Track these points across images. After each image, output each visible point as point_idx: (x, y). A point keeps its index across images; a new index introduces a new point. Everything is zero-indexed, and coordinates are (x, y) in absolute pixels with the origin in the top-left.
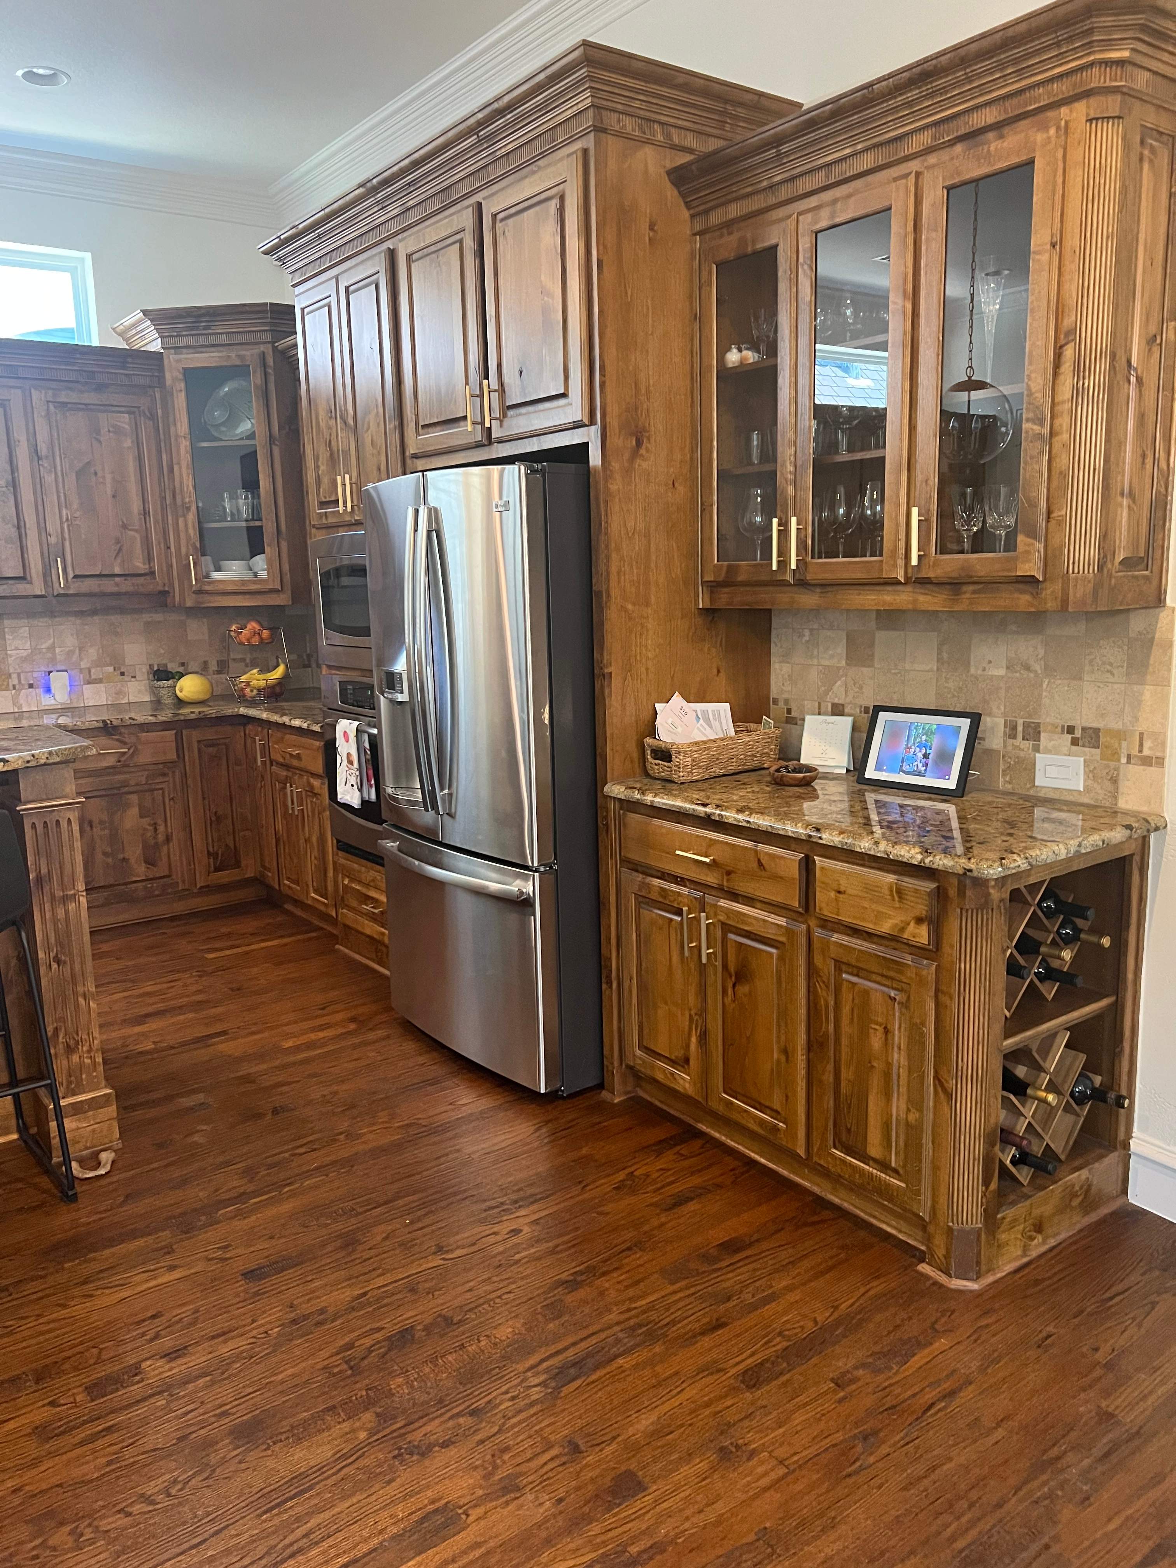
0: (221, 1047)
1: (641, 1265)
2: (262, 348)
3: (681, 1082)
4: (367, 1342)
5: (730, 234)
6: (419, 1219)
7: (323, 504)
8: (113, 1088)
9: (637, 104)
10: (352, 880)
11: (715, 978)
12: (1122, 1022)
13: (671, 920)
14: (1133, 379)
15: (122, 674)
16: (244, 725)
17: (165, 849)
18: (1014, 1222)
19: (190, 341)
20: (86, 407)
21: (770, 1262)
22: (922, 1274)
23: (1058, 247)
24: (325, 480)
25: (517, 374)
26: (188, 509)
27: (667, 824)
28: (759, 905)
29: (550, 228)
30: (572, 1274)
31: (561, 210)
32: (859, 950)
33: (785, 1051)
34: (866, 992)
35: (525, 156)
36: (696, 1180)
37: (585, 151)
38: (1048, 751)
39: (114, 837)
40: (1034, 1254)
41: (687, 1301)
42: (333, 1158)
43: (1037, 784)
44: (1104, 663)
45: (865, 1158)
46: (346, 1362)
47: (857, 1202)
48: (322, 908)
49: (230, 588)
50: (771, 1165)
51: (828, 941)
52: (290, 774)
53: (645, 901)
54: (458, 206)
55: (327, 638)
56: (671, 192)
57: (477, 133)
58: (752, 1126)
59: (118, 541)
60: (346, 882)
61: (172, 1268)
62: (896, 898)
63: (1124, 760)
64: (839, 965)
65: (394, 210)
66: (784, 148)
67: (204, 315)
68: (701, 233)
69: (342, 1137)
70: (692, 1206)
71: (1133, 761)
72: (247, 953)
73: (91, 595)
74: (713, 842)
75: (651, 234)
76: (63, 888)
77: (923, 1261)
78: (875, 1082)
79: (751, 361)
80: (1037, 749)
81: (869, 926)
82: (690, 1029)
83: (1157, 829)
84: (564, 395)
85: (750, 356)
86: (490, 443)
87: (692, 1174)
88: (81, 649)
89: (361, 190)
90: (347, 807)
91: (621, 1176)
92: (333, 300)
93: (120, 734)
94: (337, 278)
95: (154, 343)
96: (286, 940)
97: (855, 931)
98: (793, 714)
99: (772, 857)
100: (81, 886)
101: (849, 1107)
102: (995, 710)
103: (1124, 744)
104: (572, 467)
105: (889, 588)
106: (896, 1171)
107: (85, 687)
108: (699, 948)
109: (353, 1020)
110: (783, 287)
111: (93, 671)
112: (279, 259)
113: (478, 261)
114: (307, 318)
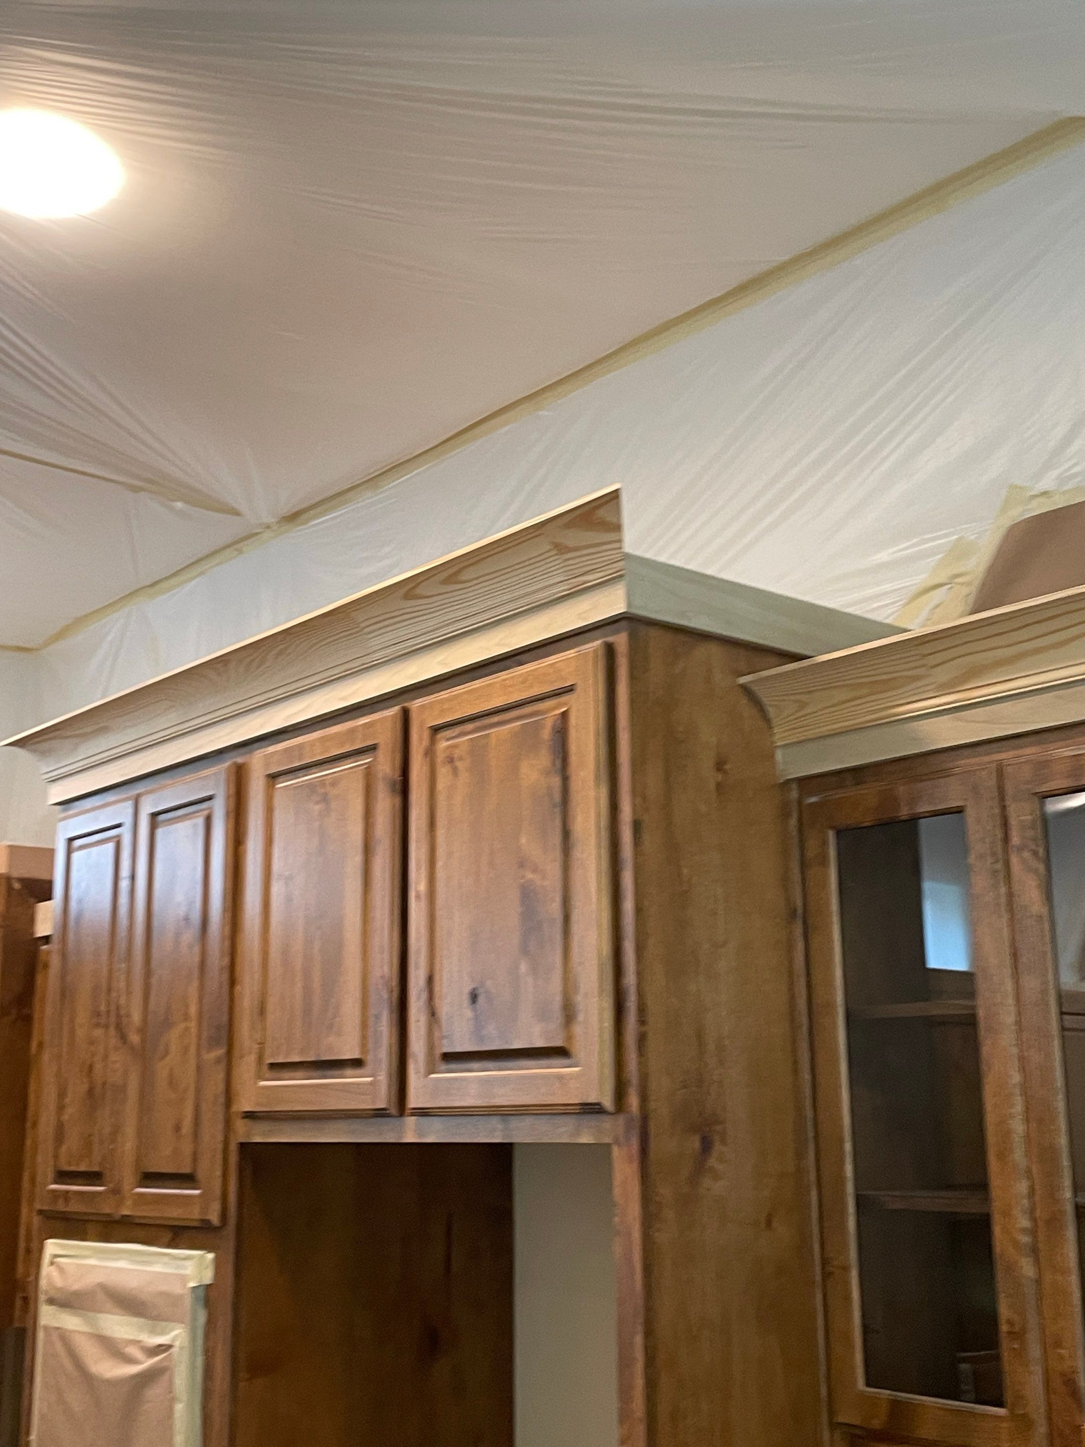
7: (65, 1175)
25: (467, 997)
84: (563, 1050)
86: (404, 1114)
92: (125, 833)
94: (136, 798)
113: (398, 801)
114: (76, 856)
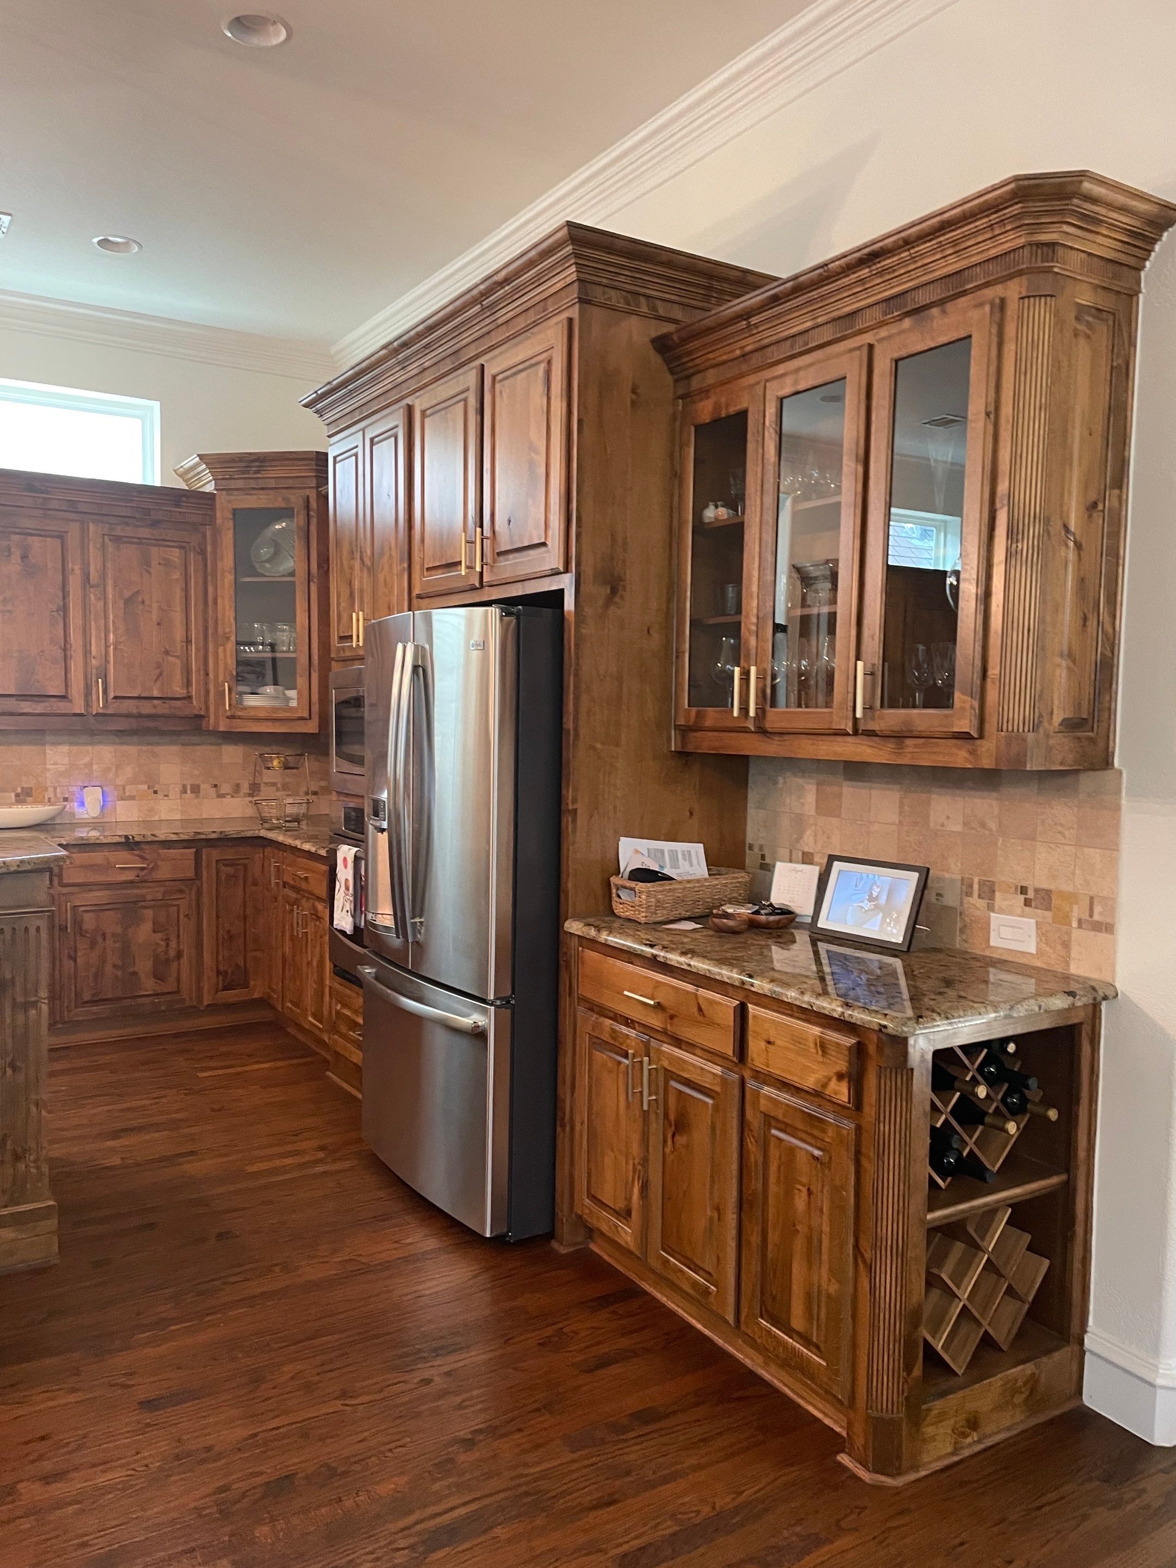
0: (186, 1167)
1: (545, 1429)
2: (307, 492)
3: (623, 1235)
4: (243, 1486)
5: (708, 398)
6: (331, 1361)
7: (342, 638)
8: (55, 1201)
9: (622, 278)
10: (344, 1006)
11: (656, 1126)
12: (1074, 1203)
13: (620, 1063)
14: (1071, 544)
15: (155, 792)
16: (264, 846)
17: (175, 965)
18: (942, 1417)
19: (240, 484)
20: (140, 542)
21: (682, 1438)
22: (840, 1464)
23: (992, 416)
24: (345, 616)
25: (506, 522)
26: (228, 639)
27: (619, 963)
28: (698, 1052)
29: (538, 388)
30: (472, 1432)
31: (548, 373)
32: (787, 1105)
33: (718, 1209)
34: (792, 1150)
35: (521, 323)
36: (624, 1343)
37: (570, 321)
38: (1001, 911)
39: (126, 951)
40: (966, 1453)
41: (585, 1471)
42: (264, 1289)
43: (992, 944)
44: (1056, 824)
45: (790, 1331)
46: (217, 1505)
47: (787, 1379)
48: (317, 1032)
49: (262, 714)
50: (707, 1332)
51: (759, 1093)
52: (299, 897)
53: (598, 1043)
54: (466, 368)
55: (337, 766)
56: (656, 360)
57: (480, 303)
58: (686, 1287)
59: (159, 666)
60: (339, 1007)
61: (74, 1390)
62: (820, 1053)
63: (1075, 924)
64: (769, 1120)
65: (413, 369)
66: (754, 320)
67: (254, 461)
68: (682, 397)
69: (277, 1269)
70: (615, 1369)
71: (1084, 926)
72: (238, 1074)
73: (129, 716)
74: (658, 984)
75: (634, 397)
76: (26, 992)
77: (843, 1451)
78: (799, 1245)
79: (726, 517)
80: (991, 908)
81: (795, 1079)
82: (633, 1180)
83: (1105, 998)
84: (544, 544)
85: (723, 512)
86: (482, 586)
87: (623, 1335)
88: (118, 767)
89: (384, 352)
90: (343, 933)
91: (550, 1331)
92: (360, 450)
93: (142, 849)
94: (363, 430)
95: (208, 486)
96: (279, 1064)
97: (784, 1085)
98: (767, 861)
99: (712, 1002)
100: (44, 993)
101: (775, 1273)
102: (953, 866)
103: (1075, 907)
104: (547, 612)
105: (839, 739)
106: (818, 1347)
107: (118, 803)
108: (641, 1093)
109: (322, 1148)
110: (750, 447)
111: (128, 788)
112: (317, 412)
113: (479, 418)
114: (337, 465)
